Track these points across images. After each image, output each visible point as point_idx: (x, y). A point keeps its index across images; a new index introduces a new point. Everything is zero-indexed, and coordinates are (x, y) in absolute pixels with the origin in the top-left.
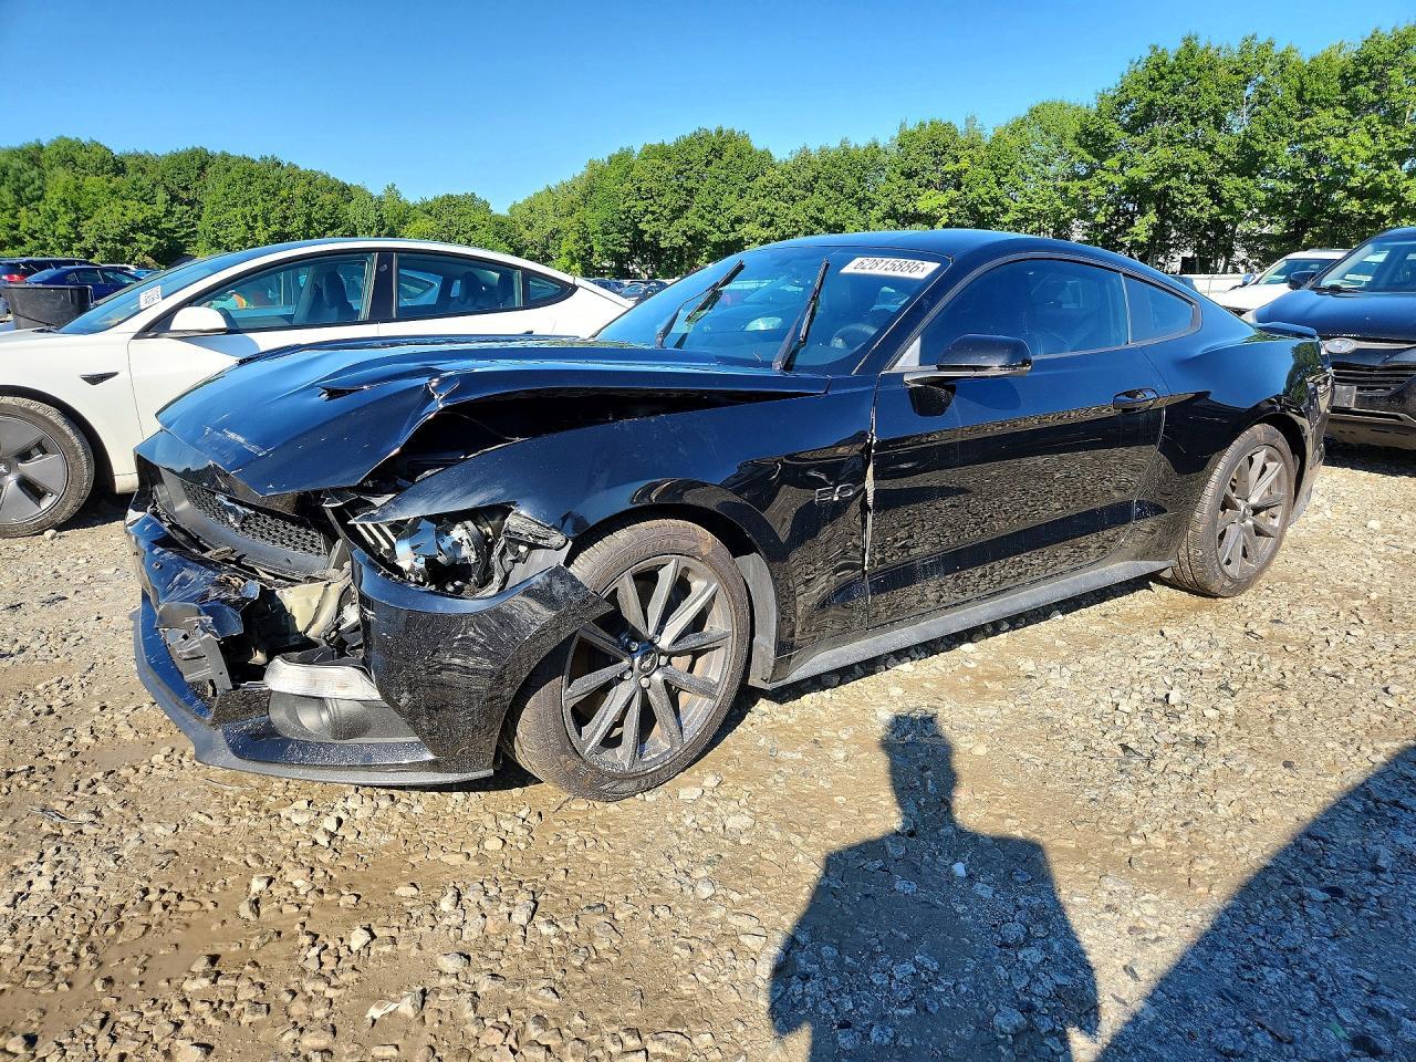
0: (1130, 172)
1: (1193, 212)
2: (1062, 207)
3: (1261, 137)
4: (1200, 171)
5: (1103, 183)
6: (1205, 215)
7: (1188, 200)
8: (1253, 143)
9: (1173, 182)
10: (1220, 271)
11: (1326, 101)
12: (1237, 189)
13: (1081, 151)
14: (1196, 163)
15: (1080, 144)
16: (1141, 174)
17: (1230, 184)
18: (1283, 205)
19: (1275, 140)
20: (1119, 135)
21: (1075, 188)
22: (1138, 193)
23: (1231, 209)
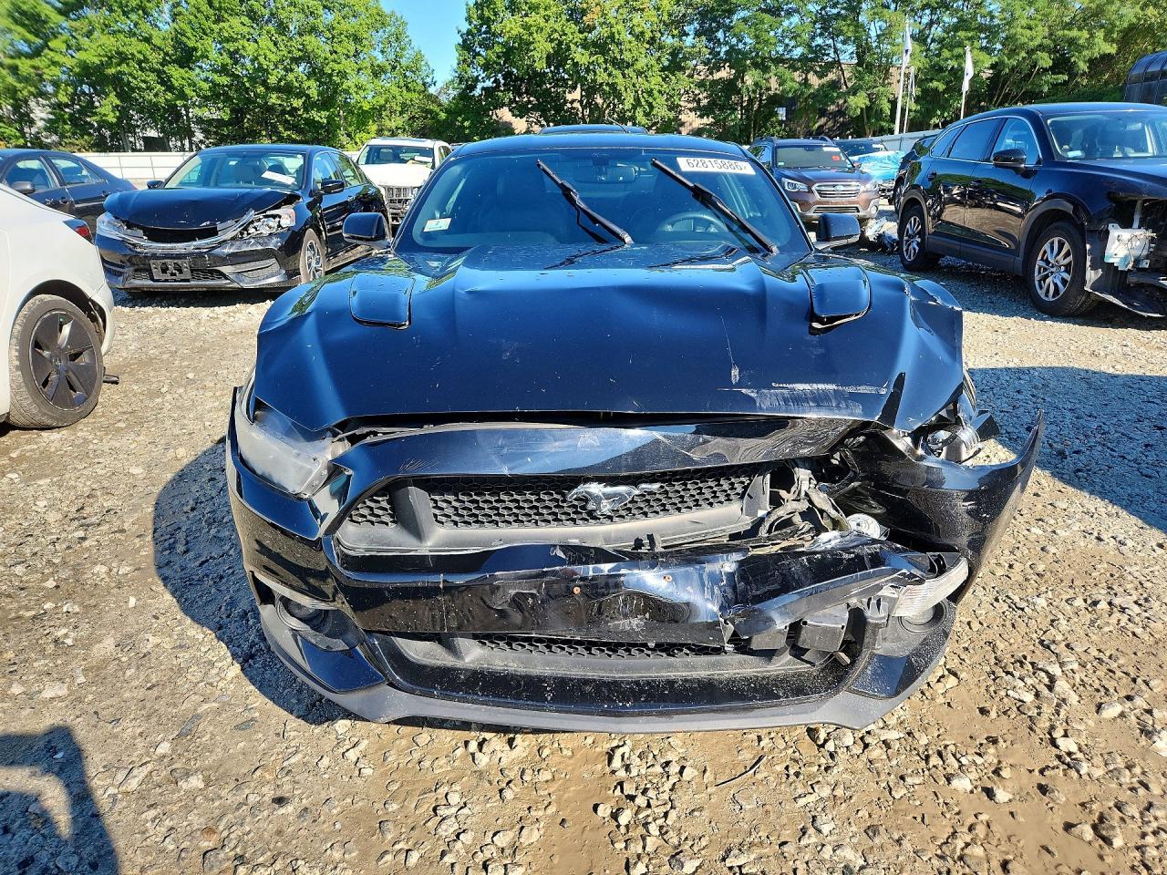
0: (81, 56)
1: (150, 96)
2: (15, 84)
3: (189, 35)
4: (146, 60)
5: (55, 63)
6: (162, 100)
7: (144, 86)
8: (184, 39)
9: (124, 68)
10: (187, 149)
11: (232, 10)
12: (183, 78)
13: (20, 29)
14: (140, 52)
15: (16, 21)
16: (91, 56)
17: (175, 73)
18: (223, 95)
19: (201, 38)
20: (56, 18)
21: (25, 66)
22: (93, 76)
23: (183, 96)
